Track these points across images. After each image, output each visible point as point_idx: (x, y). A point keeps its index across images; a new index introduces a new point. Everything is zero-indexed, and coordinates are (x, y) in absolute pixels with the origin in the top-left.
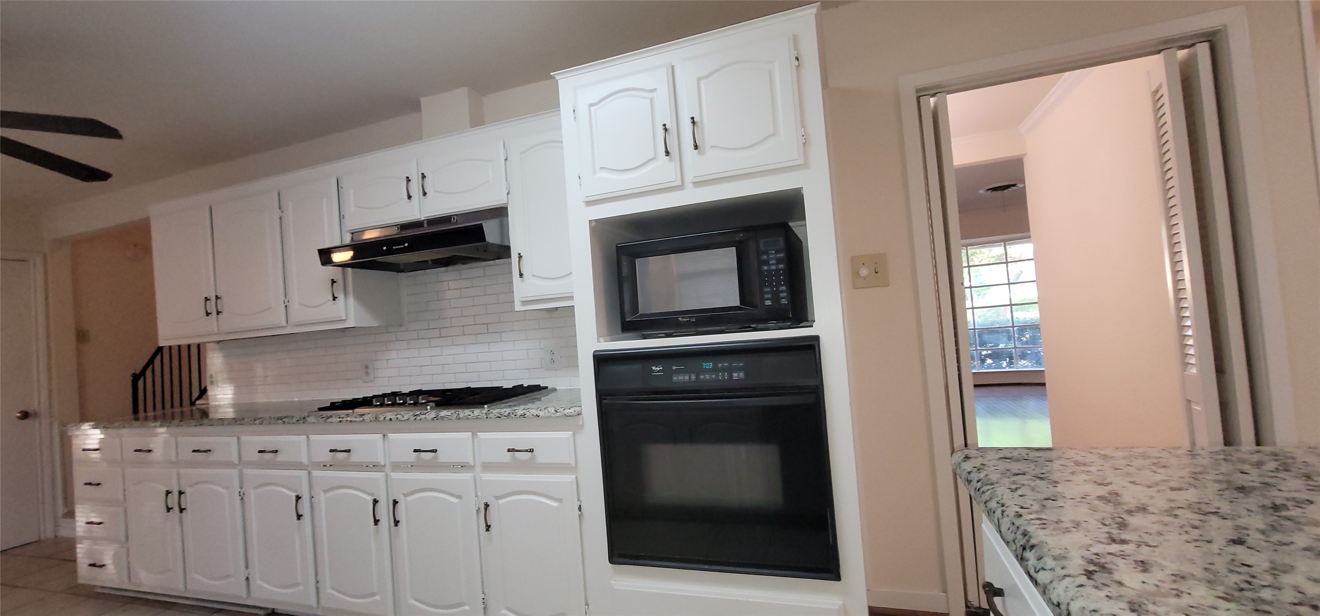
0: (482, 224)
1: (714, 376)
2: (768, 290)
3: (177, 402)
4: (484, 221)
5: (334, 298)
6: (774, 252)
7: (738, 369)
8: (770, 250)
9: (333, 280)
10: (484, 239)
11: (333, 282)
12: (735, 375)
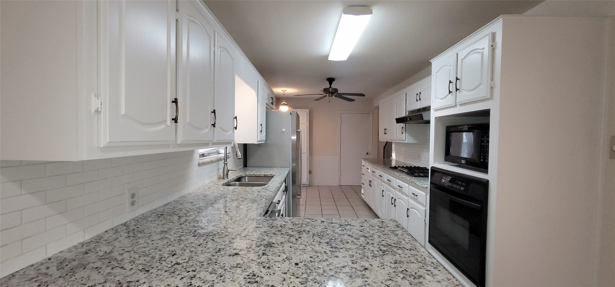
0: (422, 114)
1: (456, 187)
2: (482, 154)
3: (387, 158)
4: (423, 113)
5: (402, 133)
6: (486, 137)
7: (463, 186)
8: (485, 136)
9: (402, 127)
10: (423, 119)
11: (402, 128)
12: (461, 188)
